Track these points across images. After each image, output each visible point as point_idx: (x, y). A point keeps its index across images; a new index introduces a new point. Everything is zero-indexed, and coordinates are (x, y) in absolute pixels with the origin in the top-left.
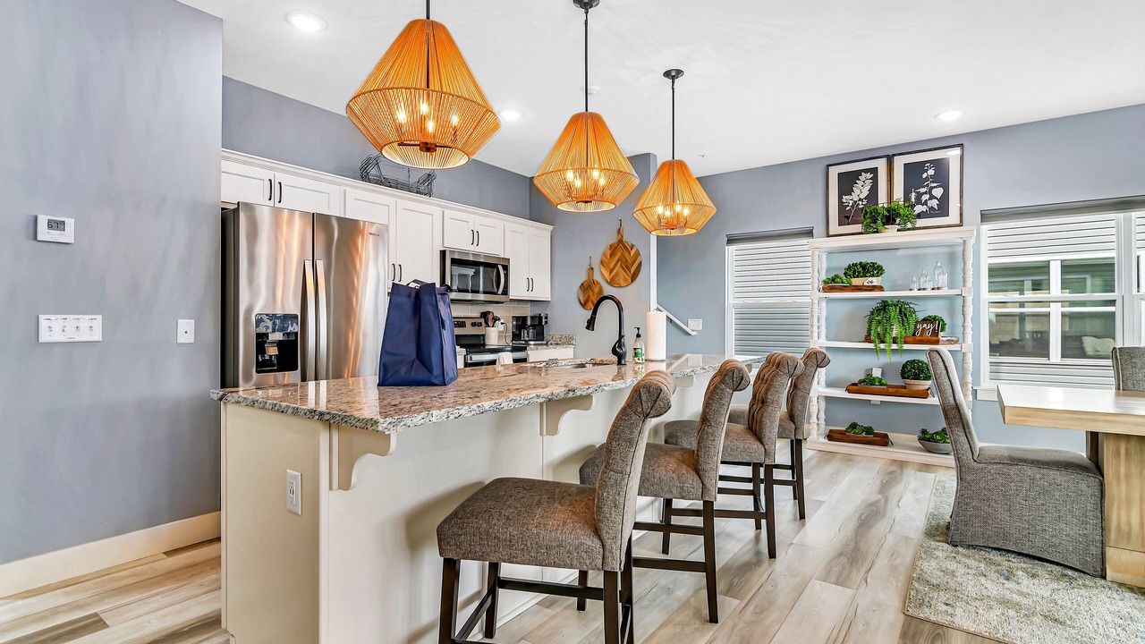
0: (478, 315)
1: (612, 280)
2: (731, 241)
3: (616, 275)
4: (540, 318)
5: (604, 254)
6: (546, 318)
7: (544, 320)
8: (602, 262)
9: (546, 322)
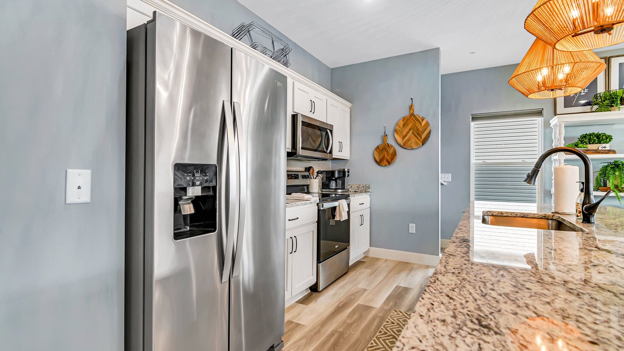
0: (303, 169)
1: (405, 143)
2: (474, 118)
3: (409, 140)
4: (344, 172)
5: (397, 124)
6: (348, 172)
7: (347, 174)
8: (395, 131)
9: (348, 175)
